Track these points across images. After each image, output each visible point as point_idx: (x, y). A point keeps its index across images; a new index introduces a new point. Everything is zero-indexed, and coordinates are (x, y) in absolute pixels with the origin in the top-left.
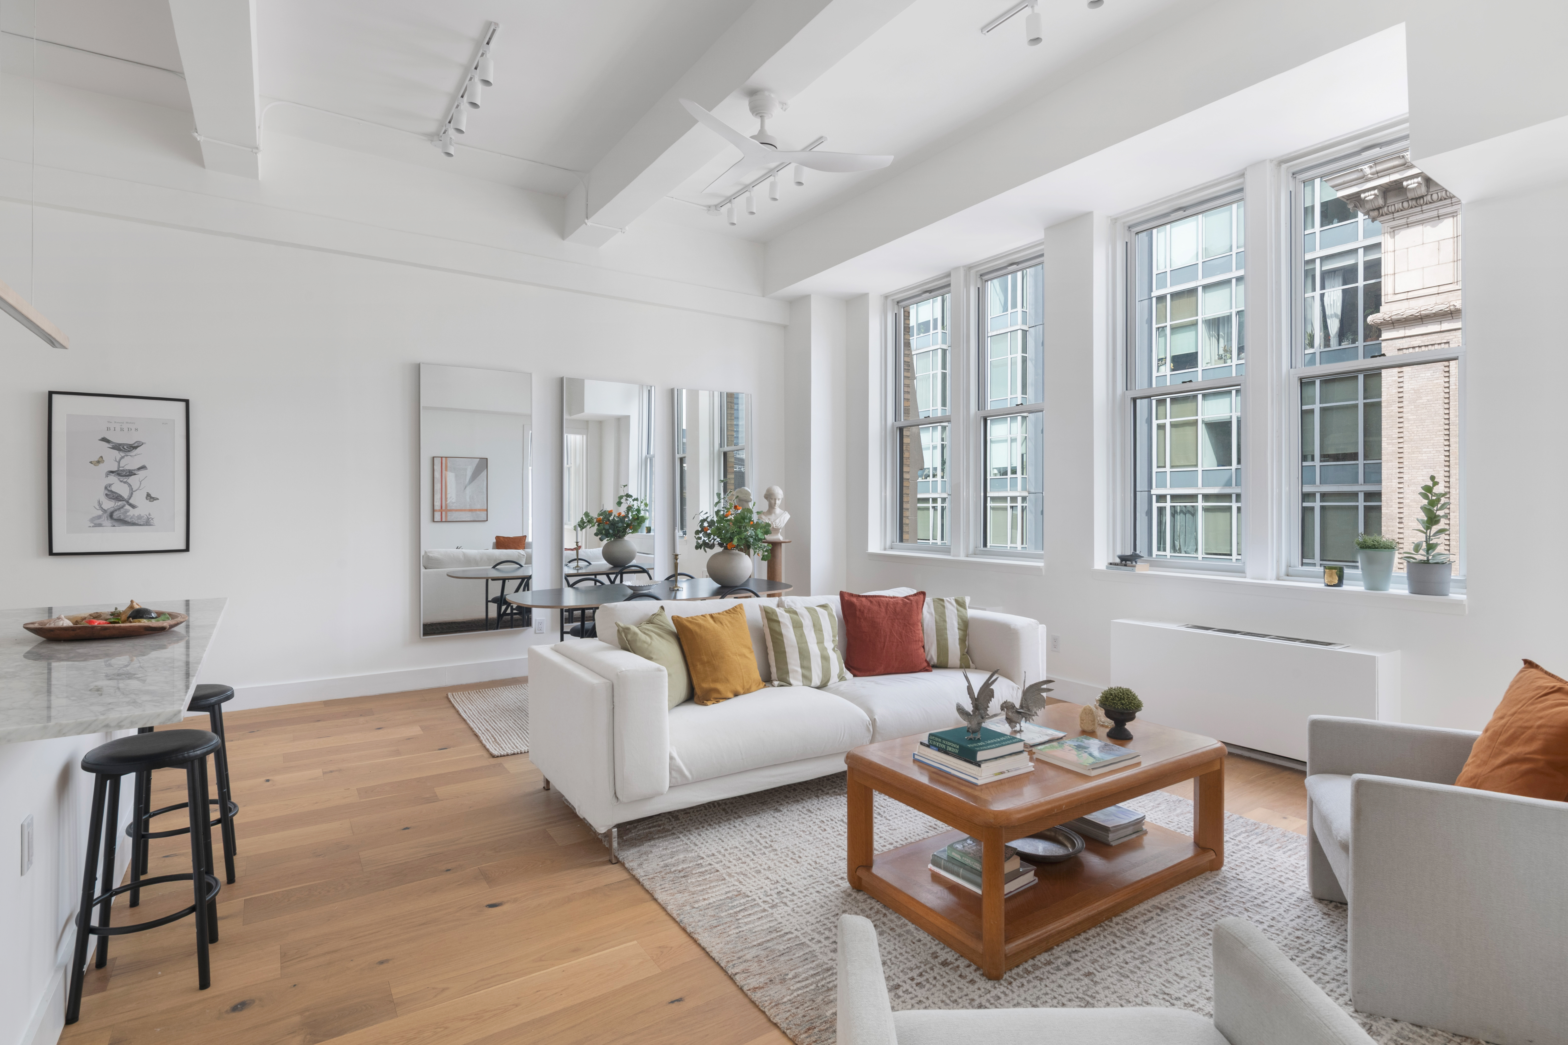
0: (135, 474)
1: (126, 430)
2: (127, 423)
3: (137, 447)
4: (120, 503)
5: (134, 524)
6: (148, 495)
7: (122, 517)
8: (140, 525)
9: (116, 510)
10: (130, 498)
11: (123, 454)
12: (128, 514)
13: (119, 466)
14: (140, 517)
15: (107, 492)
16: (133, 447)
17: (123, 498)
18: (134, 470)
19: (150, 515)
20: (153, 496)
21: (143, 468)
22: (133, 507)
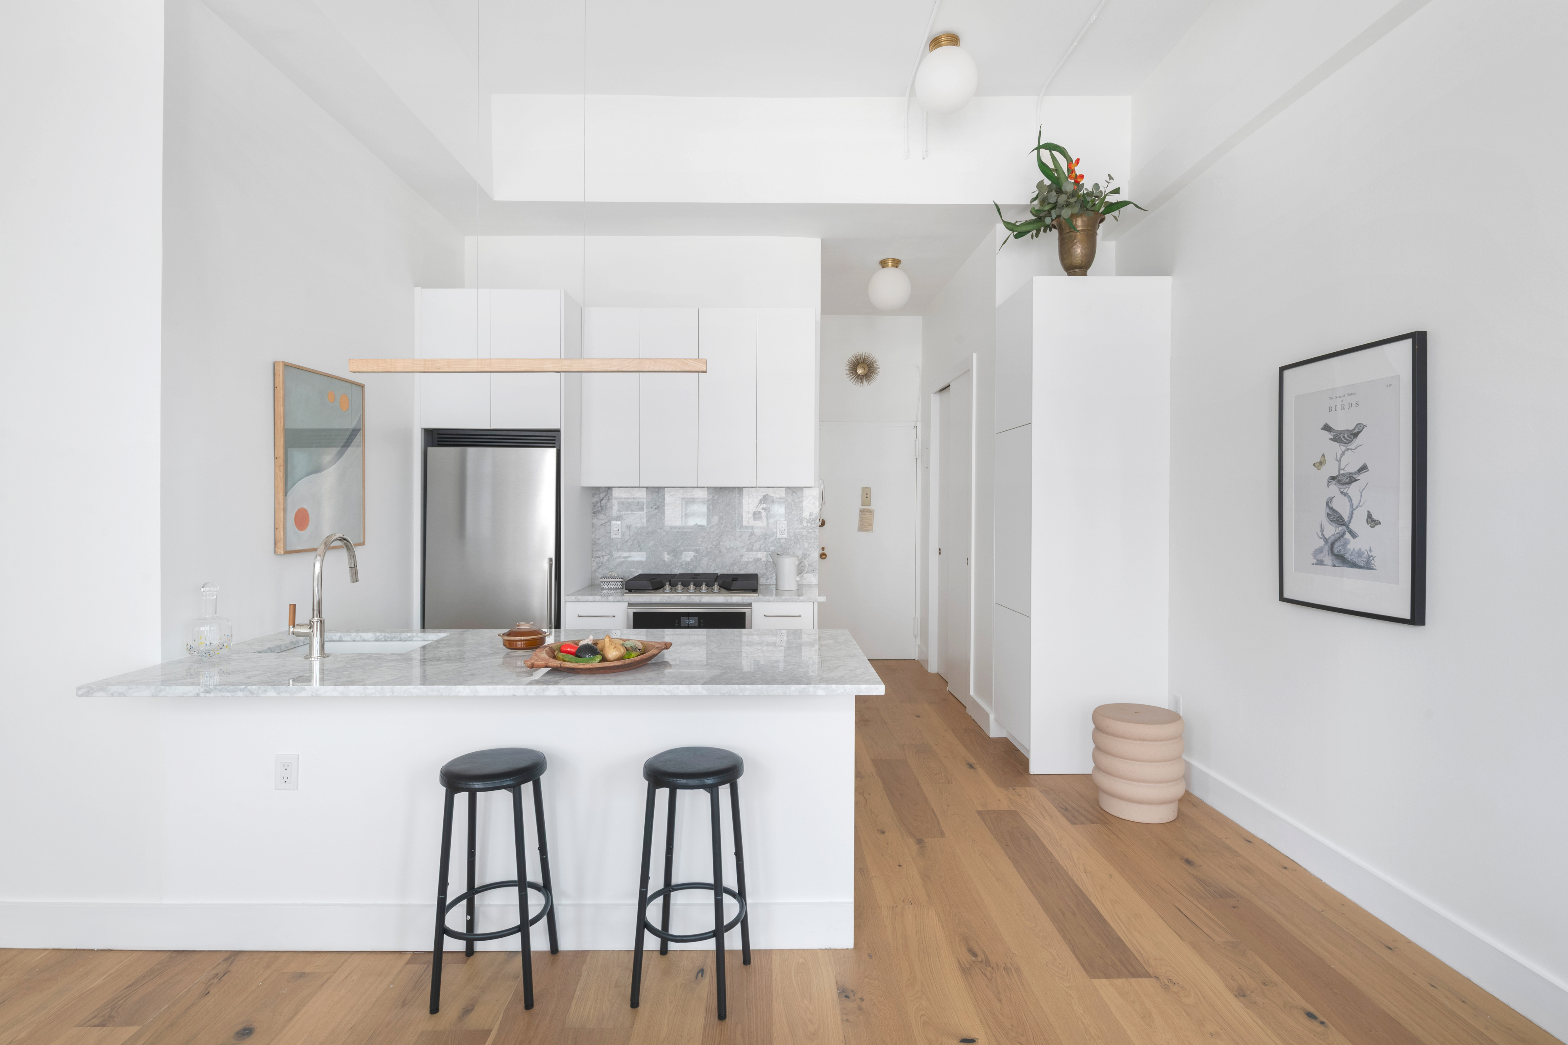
0: (1356, 480)
1: (1346, 407)
2: (1348, 395)
3: (1359, 433)
4: (1341, 528)
5: (1354, 565)
6: (1369, 516)
7: (1342, 552)
8: (1361, 567)
9: (1336, 540)
10: (1350, 522)
11: (1343, 448)
12: (1349, 547)
13: (1340, 470)
14: (1360, 554)
15: (1328, 511)
16: (1355, 434)
17: (1344, 521)
18: (1354, 473)
19: (1370, 550)
20: (1375, 517)
21: (1364, 468)
22: (1354, 535)
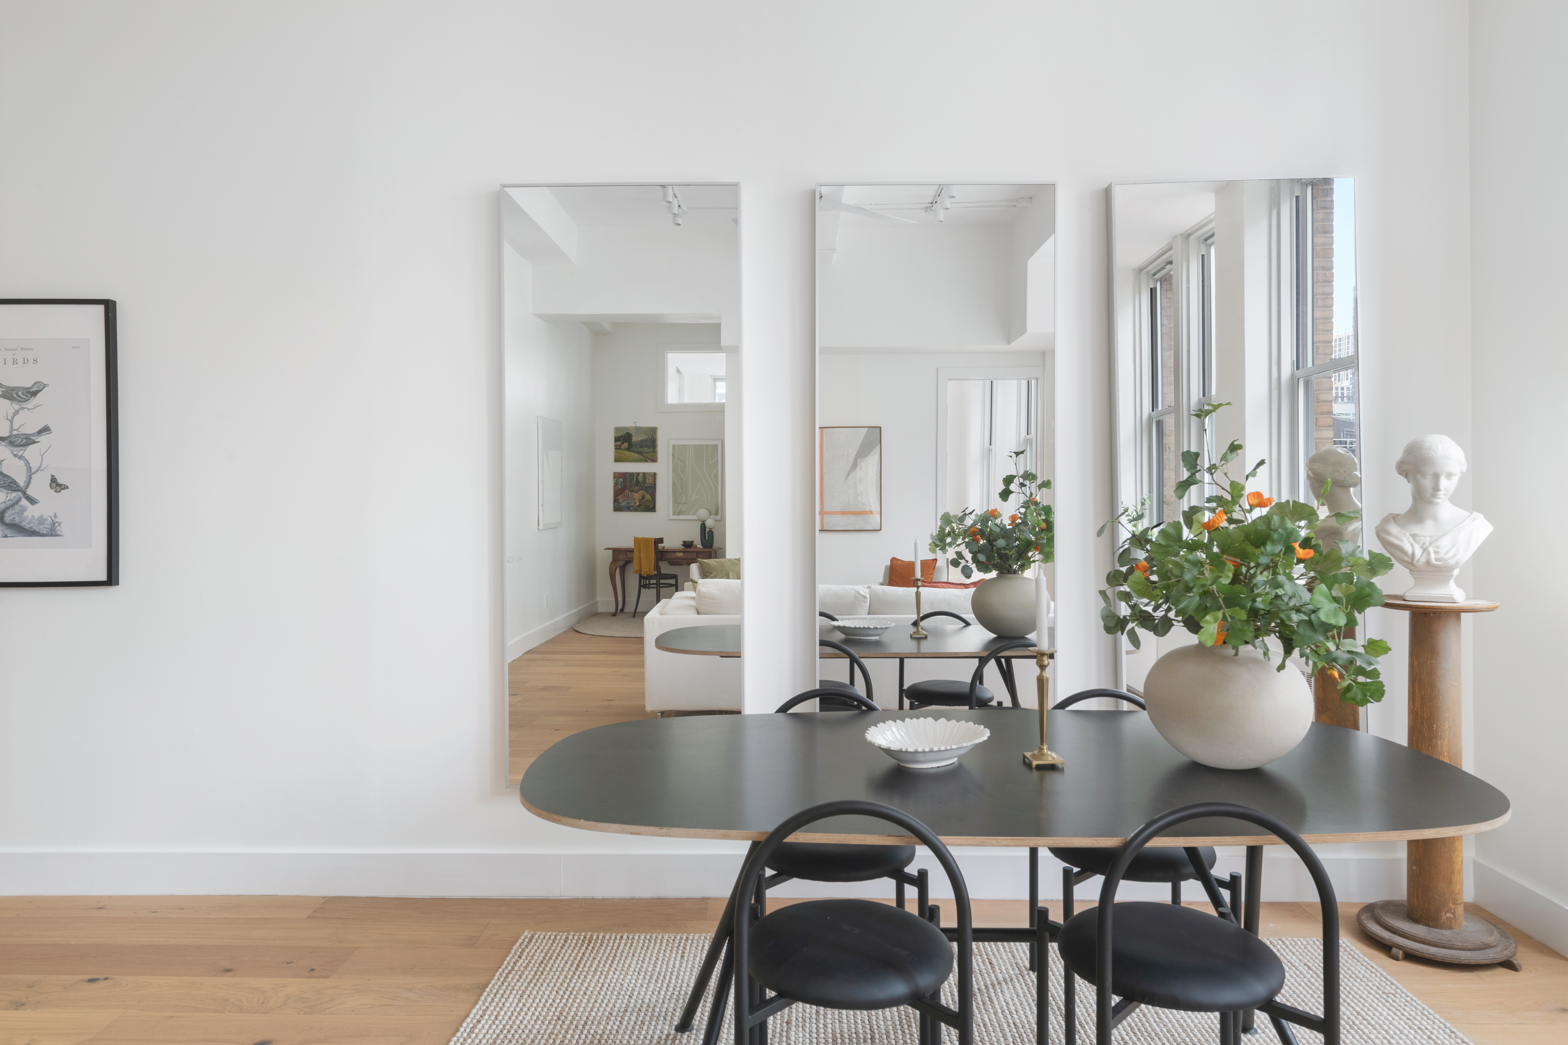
0: (35, 442)
1: (20, 361)
2: (22, 349)
3: (37, 392)
4: (14, 494)
5: (33, 533)
6: (53, 480)
7: (17, 520)
8: (43, 535)
9: (8, 508)
10: (27, 487)
11: (17, 407)
12: (25, 514)
13: (12, 430)
14: (41, 520)
16: (32, 393)
17: (18, 486)
18: (33, 435)
19: (55, 516)
20: (60, 481)
21: (45, 430)
22: (32, 501)
